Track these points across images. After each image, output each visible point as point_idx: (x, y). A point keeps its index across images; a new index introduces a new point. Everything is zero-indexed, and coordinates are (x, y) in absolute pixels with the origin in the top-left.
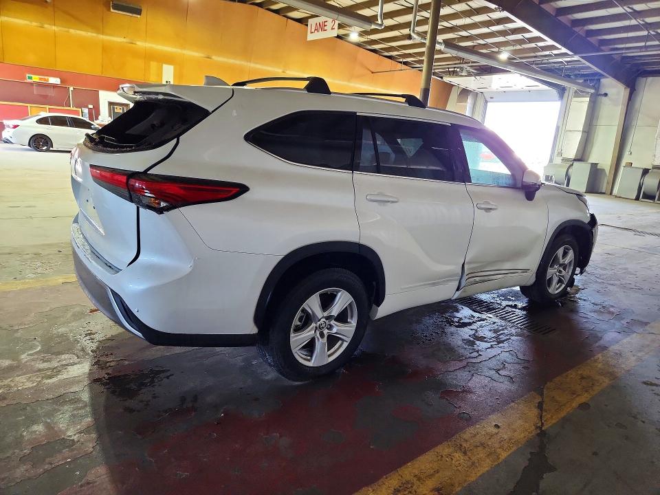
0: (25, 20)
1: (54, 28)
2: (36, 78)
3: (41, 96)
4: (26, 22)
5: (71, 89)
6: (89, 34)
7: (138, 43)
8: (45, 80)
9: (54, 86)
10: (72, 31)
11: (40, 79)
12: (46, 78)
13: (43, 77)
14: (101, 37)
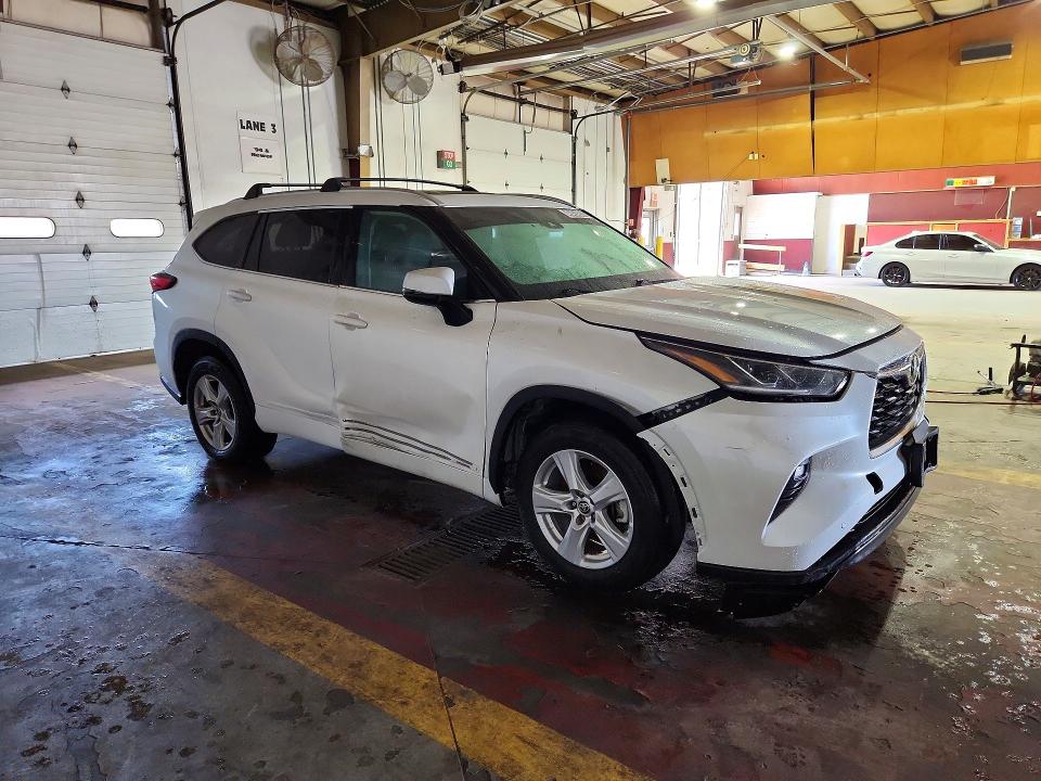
0: (838, 116)
1: (877, 115)
2: (958, 182)
3: (964, 206)
4: (842, 118)
5: (1013, 189)
6: (925, 109)
7: (1007, 101)
8: (972, 182)
9: (986, 189)
10: (900, 112)
11: (964, 182)
12: (973, 179)
13: (968, 179)
14: (943, 108)
